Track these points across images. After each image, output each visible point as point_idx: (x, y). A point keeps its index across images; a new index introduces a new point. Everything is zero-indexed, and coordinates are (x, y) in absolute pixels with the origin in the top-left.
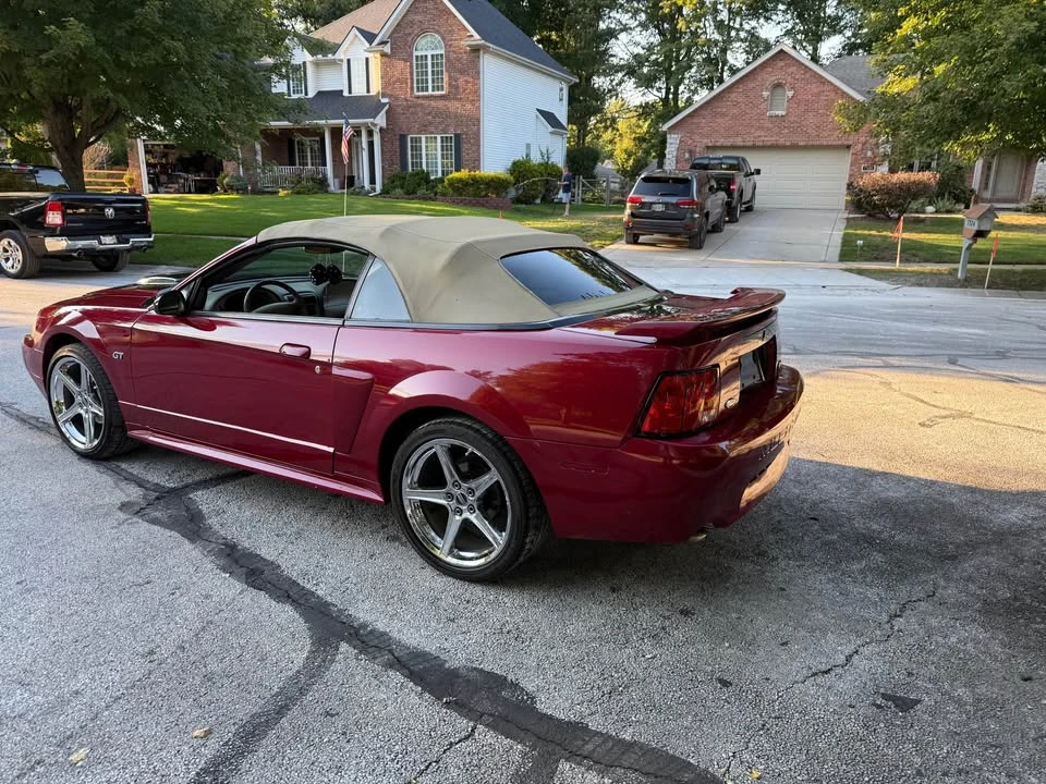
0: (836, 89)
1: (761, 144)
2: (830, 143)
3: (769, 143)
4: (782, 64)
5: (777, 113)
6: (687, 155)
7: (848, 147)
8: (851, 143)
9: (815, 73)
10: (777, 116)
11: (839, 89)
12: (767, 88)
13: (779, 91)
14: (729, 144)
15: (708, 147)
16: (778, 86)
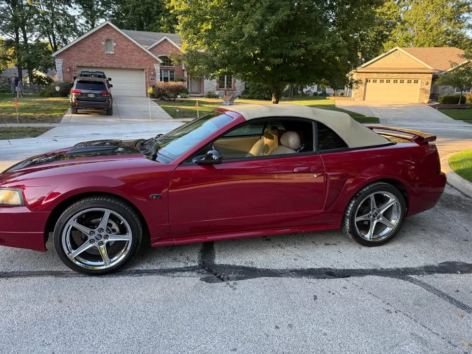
0: (134, 44)
1: (105, 66)
2: (135, 68)
3: (109, 66)
4: (108, 30)
5: (110, 52)
6: (68, 70)
7: (143, 70)
8: (144, 68)
9: (124, 36)
10: (110, 54)
11: (135, 44)
12: (103, 41)
13: (109, 43)
14: (89, 66)
15: (78, 66)
16: (108, 40)
